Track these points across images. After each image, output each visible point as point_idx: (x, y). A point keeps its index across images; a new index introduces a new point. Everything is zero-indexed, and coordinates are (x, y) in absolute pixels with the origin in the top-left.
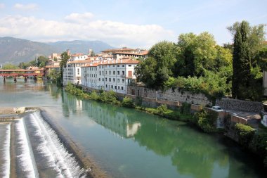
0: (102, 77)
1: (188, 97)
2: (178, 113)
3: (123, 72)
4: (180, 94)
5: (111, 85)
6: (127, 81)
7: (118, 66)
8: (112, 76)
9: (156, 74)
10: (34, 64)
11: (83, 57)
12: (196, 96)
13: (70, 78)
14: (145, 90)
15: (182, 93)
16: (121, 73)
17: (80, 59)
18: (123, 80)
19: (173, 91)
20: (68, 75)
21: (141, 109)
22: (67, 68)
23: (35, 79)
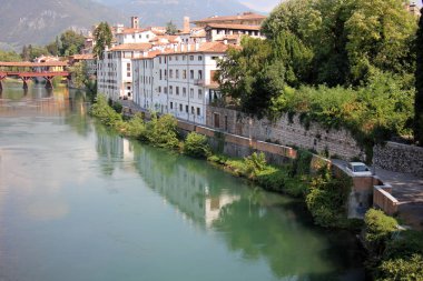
0: (163, 84)
1: (319, 136)
2: (285, 176)
3: (200, 72)
4: (303, 130)
5: (179, 103)
6: (207, 93)
7: (192, 59)
8: (181, 83)
9: (254, 79)
10: (51, 51)
11: (144, 35)
12: (334, 135)
13: (112, 84)
14: (238, 116)
15: (307, 127)
16: (196, 75)
17: (138, 40)
18: (200, 92)
19: (291, 121)
20: (107, 78)
21: (218, 162)
22: (106, 60)
23: (48, 86)
